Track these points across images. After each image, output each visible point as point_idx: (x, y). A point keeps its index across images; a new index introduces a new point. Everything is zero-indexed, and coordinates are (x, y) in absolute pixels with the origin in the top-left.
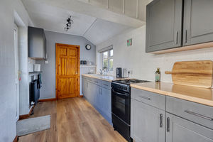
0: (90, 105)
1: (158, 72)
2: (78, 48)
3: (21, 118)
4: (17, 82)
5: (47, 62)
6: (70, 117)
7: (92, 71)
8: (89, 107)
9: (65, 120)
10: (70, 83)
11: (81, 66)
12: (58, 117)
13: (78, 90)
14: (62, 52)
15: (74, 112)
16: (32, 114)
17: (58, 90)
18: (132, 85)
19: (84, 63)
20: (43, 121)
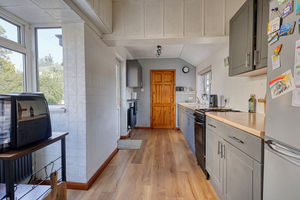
0: (184, 139)
1: (252, 100)
2: (173, 72)
3: (122, 138)
4: (118, 107)
5: (142, 90)
6: (158, 145)
7: (190, 98)
8: (181, 140)
9: (153, 146)
10: (165, 112)
11: (178, 93)
12: (148, 143)
13: (174, 121)
14: (157, 78)
15: (164, 143)
16: (129, 137)
17: (152, 119)
18: (207, 114)
19: (180, 89)
20: (136, 144)
